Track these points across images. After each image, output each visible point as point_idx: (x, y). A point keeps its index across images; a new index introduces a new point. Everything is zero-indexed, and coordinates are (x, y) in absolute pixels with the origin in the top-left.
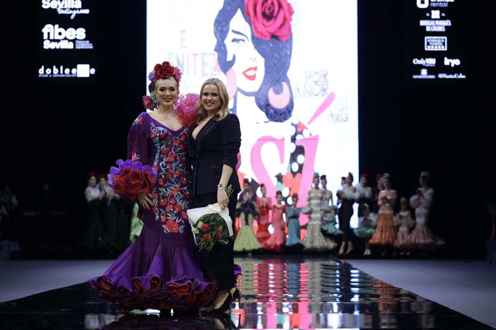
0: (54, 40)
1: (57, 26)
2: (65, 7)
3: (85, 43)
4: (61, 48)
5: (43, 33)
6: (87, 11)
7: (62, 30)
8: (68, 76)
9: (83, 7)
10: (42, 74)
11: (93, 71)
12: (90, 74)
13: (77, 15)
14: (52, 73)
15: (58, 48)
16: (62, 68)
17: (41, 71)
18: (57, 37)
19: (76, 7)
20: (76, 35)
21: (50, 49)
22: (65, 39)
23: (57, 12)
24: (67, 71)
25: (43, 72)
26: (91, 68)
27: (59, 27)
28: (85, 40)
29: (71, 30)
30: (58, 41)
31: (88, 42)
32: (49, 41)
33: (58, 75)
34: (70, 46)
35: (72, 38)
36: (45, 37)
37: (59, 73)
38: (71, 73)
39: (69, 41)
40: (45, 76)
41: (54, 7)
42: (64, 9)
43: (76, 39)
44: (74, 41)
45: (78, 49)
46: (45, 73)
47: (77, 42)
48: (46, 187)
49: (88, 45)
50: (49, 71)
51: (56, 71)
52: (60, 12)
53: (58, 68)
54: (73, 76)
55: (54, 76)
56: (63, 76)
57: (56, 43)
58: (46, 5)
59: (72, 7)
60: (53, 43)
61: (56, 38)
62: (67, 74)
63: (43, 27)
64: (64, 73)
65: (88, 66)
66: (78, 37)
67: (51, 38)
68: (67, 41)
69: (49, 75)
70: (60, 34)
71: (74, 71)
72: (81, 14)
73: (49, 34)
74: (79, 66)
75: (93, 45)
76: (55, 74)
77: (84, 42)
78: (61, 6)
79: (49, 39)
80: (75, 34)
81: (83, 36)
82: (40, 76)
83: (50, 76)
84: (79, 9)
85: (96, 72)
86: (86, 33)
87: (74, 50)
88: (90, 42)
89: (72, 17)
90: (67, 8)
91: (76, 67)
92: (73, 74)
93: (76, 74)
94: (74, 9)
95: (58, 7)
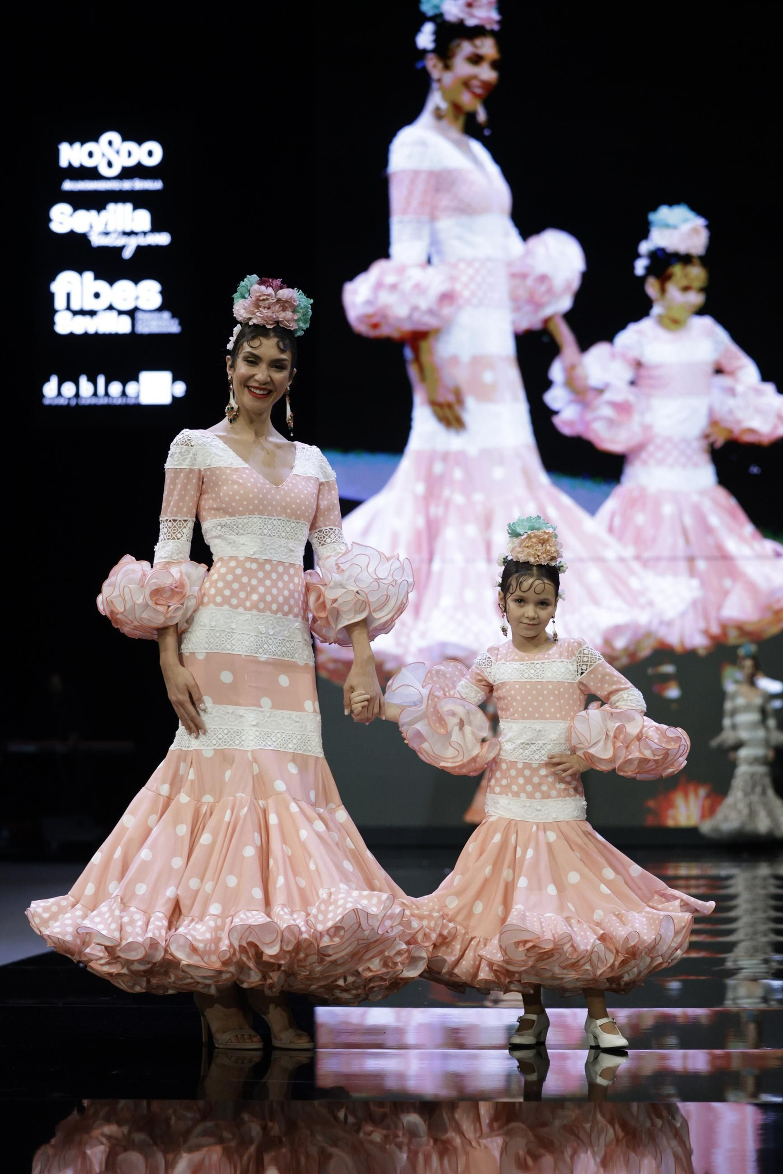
0: (82, 312)
1: (89, 275)
2: (110, 229)
3: (161, 319)
4: (101, 331)
5: (51, 296)
6: (163, 239)
7: (102, 286)
8: (119, 401)
9: (156, 228)
10: (53, 399)
11: (180, 389)
12: (174, 398)
13: (139, 248)
14: (77, 395)
15: (91, 331)
16: (101, 380)
17: (50, 389)
18: (90, 304)
19: (136, 230)
20: (137, 298)
21: (71, 335)
22: (111, 308)
23: (89, 242)
24: (115, 388)
25: (55, 392)
26: (175, 379)
28: (160, 309)
29: (124, 286)
30: (92, 313)
31: (166, 315)
32: (69, 314)
33: (94, 401)
34: (123, 326)
35: (128, 306)
36: (60, 303)
37: (95, 394)
38: (124, 394)
39: (121, 313)
40: (62, 402)
41: (80, 229)
42: (107, 234)
43: (136, 309)
44: (132, 313)
45: (142, 336)
46: (59, 394)
47: (139, 316)
48: (56, 681)
49: (167, 324)
50: (69, 389)
51: (86, 387)
52: (97, 240)
53: (93, 380)
54: (131, 401)
55: (83, 402)
56: (103, 401)
57: (87, 318)
58: (61, 223)
59: (128, 230)
60: (79, 318)
61: (87, 307)
62: (117, 398)
63: (53, 279)
64: (107, 394)
65: (167, 376)
66: (141, 305)
67: (75, 306)
68: (115, 314)
69: (69, 399)
70: (97, 295)
71: (131, 388)
72: (149, 247)
73: (68, 295)
74: (145, 376)
75: (181, 324)
76: (86, 398)
77: (156, 315)
78: (99, 228)
79: (68, 308)
80: (135, 296)
81: (157, 301)
82: (47, 402)
83: (73, 402)
84: (145, 233)
85: (187, 391)
86: (162, 293)
87: (133, 337)
88: (174, 316)
89: (127, 254)
90: (115, 232)
91: (136, 379)
92: (130, 398)
93: (137, 397)
94: (131, 233)
95: (91, 227)
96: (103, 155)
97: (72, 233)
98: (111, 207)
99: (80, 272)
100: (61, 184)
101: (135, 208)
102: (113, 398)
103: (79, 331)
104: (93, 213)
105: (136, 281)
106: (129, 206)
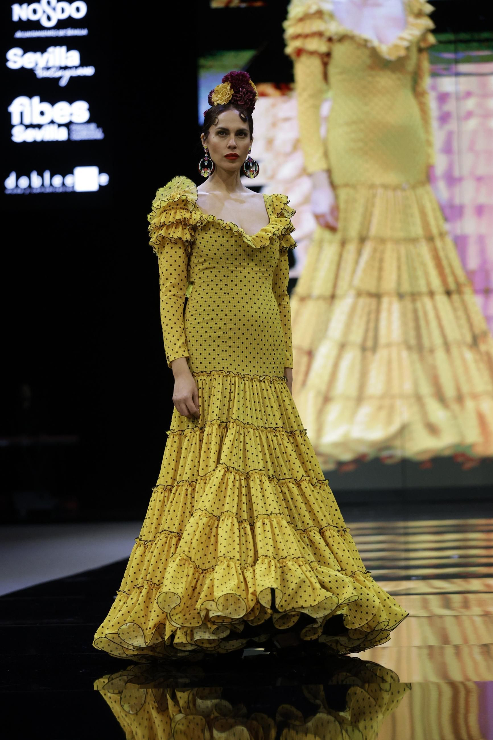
0: (32, 126)
1: (36, 99)
2: (50, 65)
4: (46, 139)
5: (9, 115)
6: (89, 71)
7: (46, 106)
8: (61, 190)
9: (84, 63)
10: (13, 189)
11: (104, 179)
12: (101, 187)
13: (72, 79)
15: (39, 139)
16: (47, 175)
17: (10, 182)
18: (38, 120)
19: (70, 64)
20: (71, 115)
21: (24, 143)
22: (52, 122)
23: (35, 75)
24: (57, 180)
25: (14, 185)
26: (100, 172)
27: (42, 101)
28: (89, 122)
29: (62, 106)
30: (39, 126)
31: (93, 126)
32: (23, 128)
33: (43, 190)
34: (61, 135)
35: (65, 121)
36: (15, 120)
37: (43, 185)
38: (63, 184)
39: (60, 125)
40: (19, 191)
41: (28, 66)
42: (48, 69)
43: (71, 122)
44: (68, 125)
45: (76, 141)
46: (17, 186)
47: (73, 127)
50: (24, 182)
51: (36, 180)
52: (41, 74)
53: (41, 174)
54: (69, 190)
55: (35, 191)
56: (49, 190)
57: (37, 129)
58: (15, 62)
59: (63, 65)
60: (31, 131)
61: (35, 122)
62: (59, 188)
63: (10, 103)
64: (51, 185)
66: (75, 119)
67: (27, 121)
68: (56, 126)
69: (25, 189)
70: (42, 113)
71: (69, 180)
72: (79, 77)
73: (22, 114)
74: (78, 171)
75: (104, 132)
76: (37, 189)
78: (42, 64)
79: (21, 123)
80: (70, 113)
81: (86, 116)
82: (8, 192)
83: (28, 192)
84: (76, 67)
85: (110, 181)
86: (90, 110)
87: (69, 142)
88: (98, 126)
89: (63, 83)
90: (54, 67)
91: (72, 173)
92: (69, 187)
93: (73, 187)
94: (66, 68)
95: (37, 65)
96: (44, 12)
97: (23, 69)
98: (51, 49)
99: (30, 96)
100: (14, 34)
101: (68, 50)
102: (56, 188)
103: (30, 139)
104: (38, 54)
105: (71, 102)
106: (64, 48)
